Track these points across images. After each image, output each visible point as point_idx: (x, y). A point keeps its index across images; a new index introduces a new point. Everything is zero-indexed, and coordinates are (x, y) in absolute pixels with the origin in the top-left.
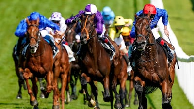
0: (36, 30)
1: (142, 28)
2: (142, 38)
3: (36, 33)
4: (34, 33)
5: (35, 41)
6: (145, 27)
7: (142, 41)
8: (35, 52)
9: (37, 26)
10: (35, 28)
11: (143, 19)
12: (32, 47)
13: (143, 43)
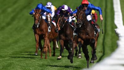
0: (38, 15)
1: (80, 15)
2: (80, 21)
3: (38, 17)
4: (37, 17)
5: (38, 21)
6: (81, 15)
7: (79, 22)
8: (38, 27)
9: (39, 14)
10: (38, 14)
11: (81, 10)
12: (36, 24)
13: (80, 24)
